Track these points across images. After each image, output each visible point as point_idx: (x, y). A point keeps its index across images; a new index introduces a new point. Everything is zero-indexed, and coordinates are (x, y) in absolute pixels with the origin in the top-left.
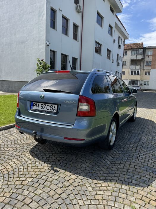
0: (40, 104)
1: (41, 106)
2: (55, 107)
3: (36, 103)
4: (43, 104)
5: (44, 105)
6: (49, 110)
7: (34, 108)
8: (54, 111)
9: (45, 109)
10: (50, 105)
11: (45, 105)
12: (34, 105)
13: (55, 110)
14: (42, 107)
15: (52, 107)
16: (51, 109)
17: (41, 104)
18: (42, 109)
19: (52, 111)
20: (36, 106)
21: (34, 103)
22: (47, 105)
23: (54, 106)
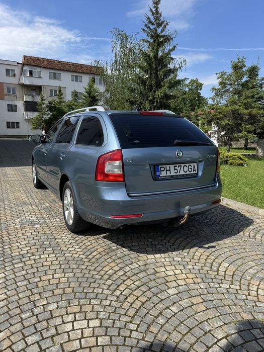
0: (172, 167)
1: (175, 169)
2: (194, 167)
3: (165, 166)
4: (177, 165)
5: (179, 166)
6: (188, 173)
7: (164, 174)
8: (195, 172)
9: (182, 173)
10: (187, 165)
11: (181, 166)
12: (162, 169)
13: (195, 170)
14: (176, 171)
15: (190, 167)
16: (190, 170)
17: (175, 167)
18: (178, 174)
19: (192, 172)
20: (167, 171)
21: (161, 167)
22: (183, 165)
23: (192, 165)
